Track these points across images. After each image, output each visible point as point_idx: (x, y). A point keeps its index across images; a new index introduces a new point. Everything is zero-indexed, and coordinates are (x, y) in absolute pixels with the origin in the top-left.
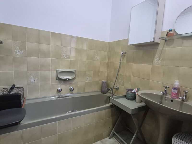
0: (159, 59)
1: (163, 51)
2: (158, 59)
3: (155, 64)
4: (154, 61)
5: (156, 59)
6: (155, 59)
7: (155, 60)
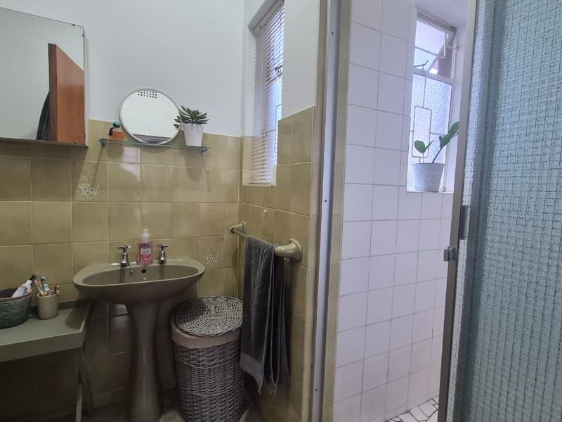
0: (91, 187)
1: (100, 167)
2: (89, 185)
3: (82, 199)
4: (77, 191)
5: (83, 187)
6: (79, 186)
7: (80, 191)
